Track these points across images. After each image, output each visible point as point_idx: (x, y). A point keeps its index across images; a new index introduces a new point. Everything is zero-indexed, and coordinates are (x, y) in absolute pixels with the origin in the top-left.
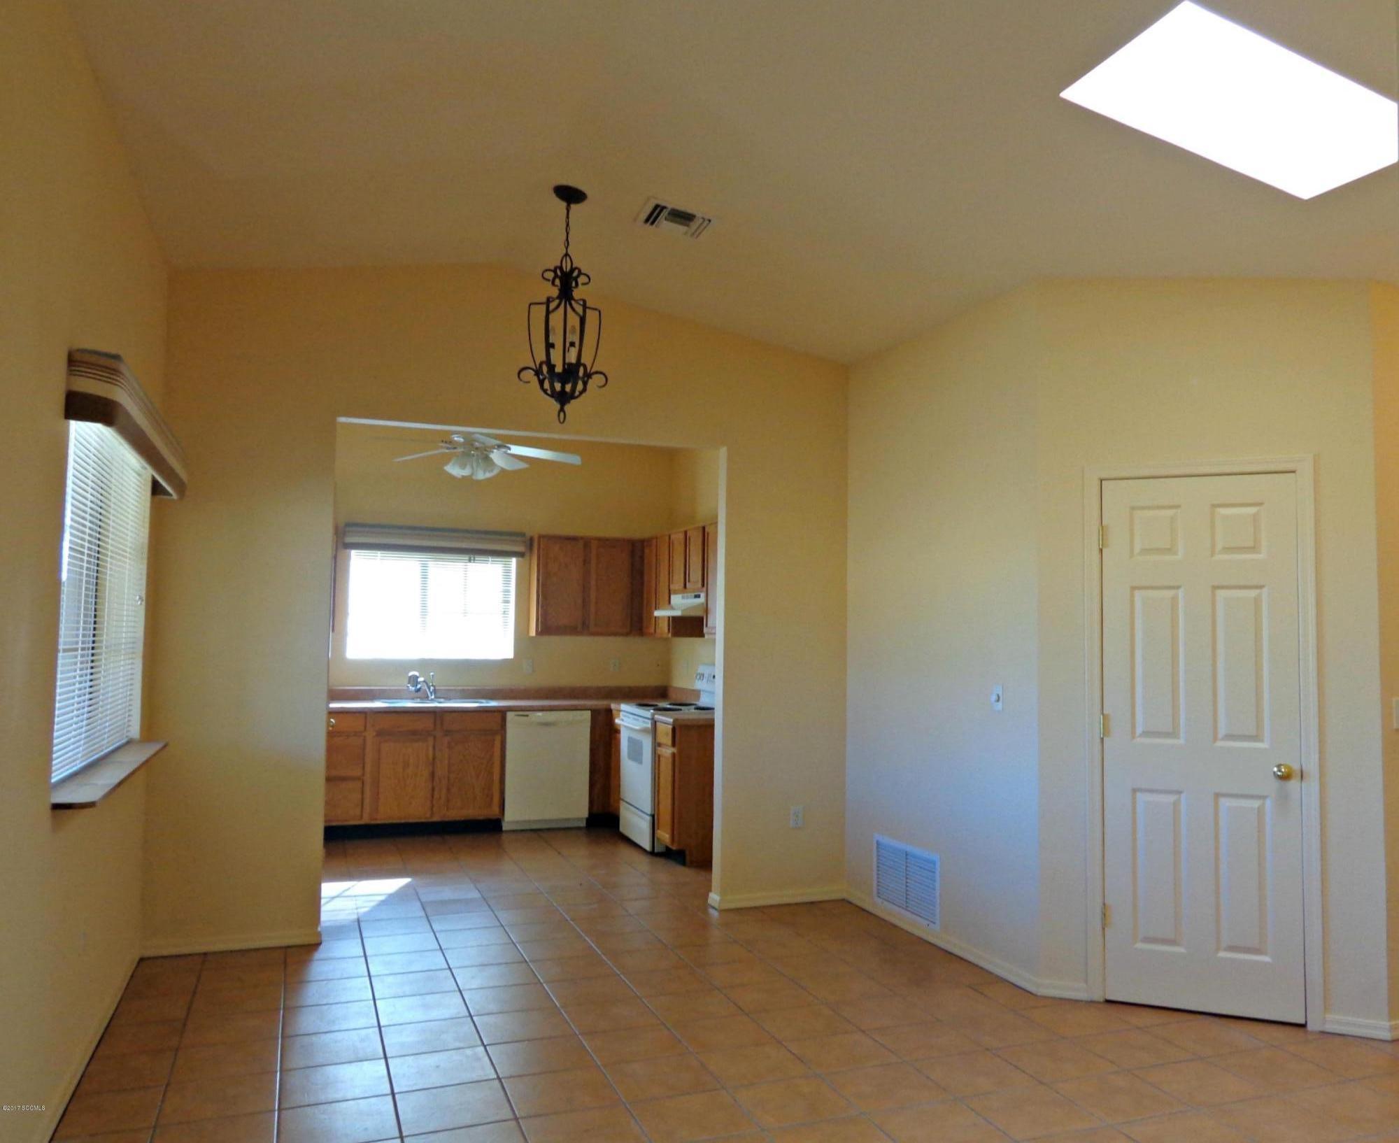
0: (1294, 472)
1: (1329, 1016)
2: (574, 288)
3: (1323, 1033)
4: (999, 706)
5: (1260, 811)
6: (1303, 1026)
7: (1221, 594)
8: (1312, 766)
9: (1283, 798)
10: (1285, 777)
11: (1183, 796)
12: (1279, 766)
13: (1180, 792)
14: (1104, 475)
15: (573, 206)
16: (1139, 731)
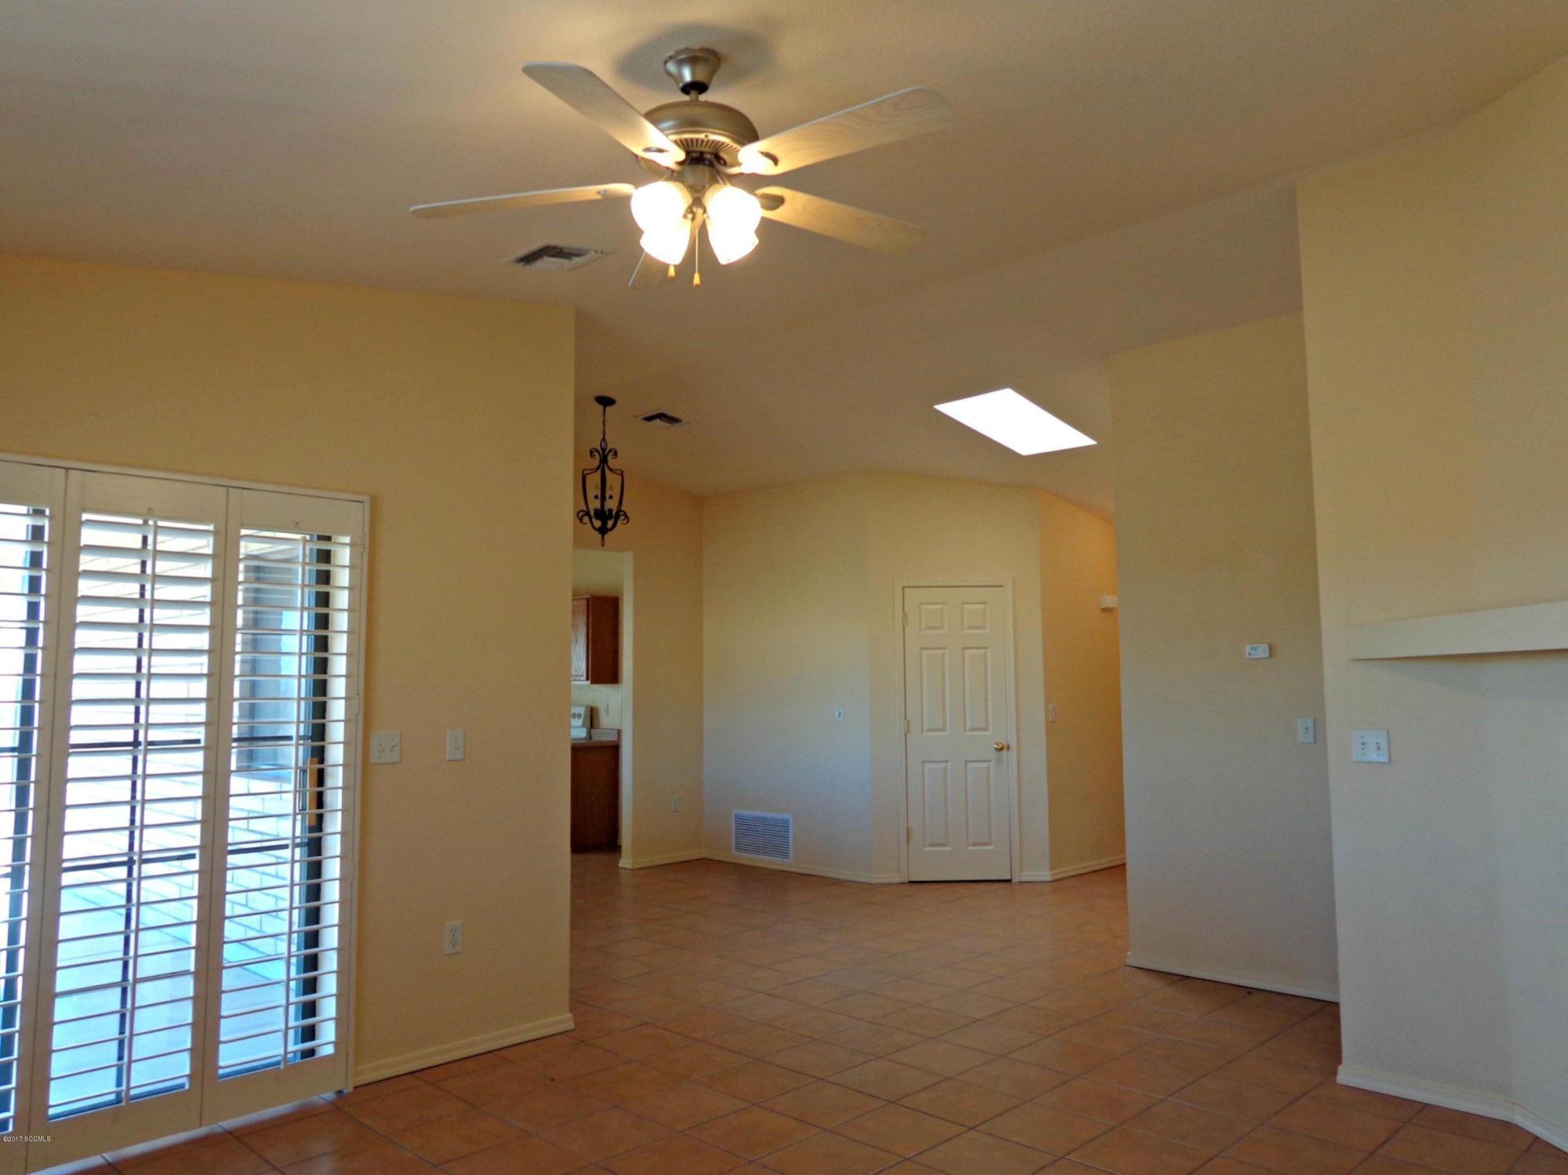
0: (1001, 586)
1: (1023, 874)
3: (1020, 882)
4: (841, 718)
5: (988, 768)
6: (1009, 881)
7: (967, 652)
8: (1013, 743)
9: (999, 761)
10: (1001, 749)
11: (949, 764)
12: (997, 744)
13: (947, 762)
14: (906, 584)
15: (607, 408)
16: (925, 728)
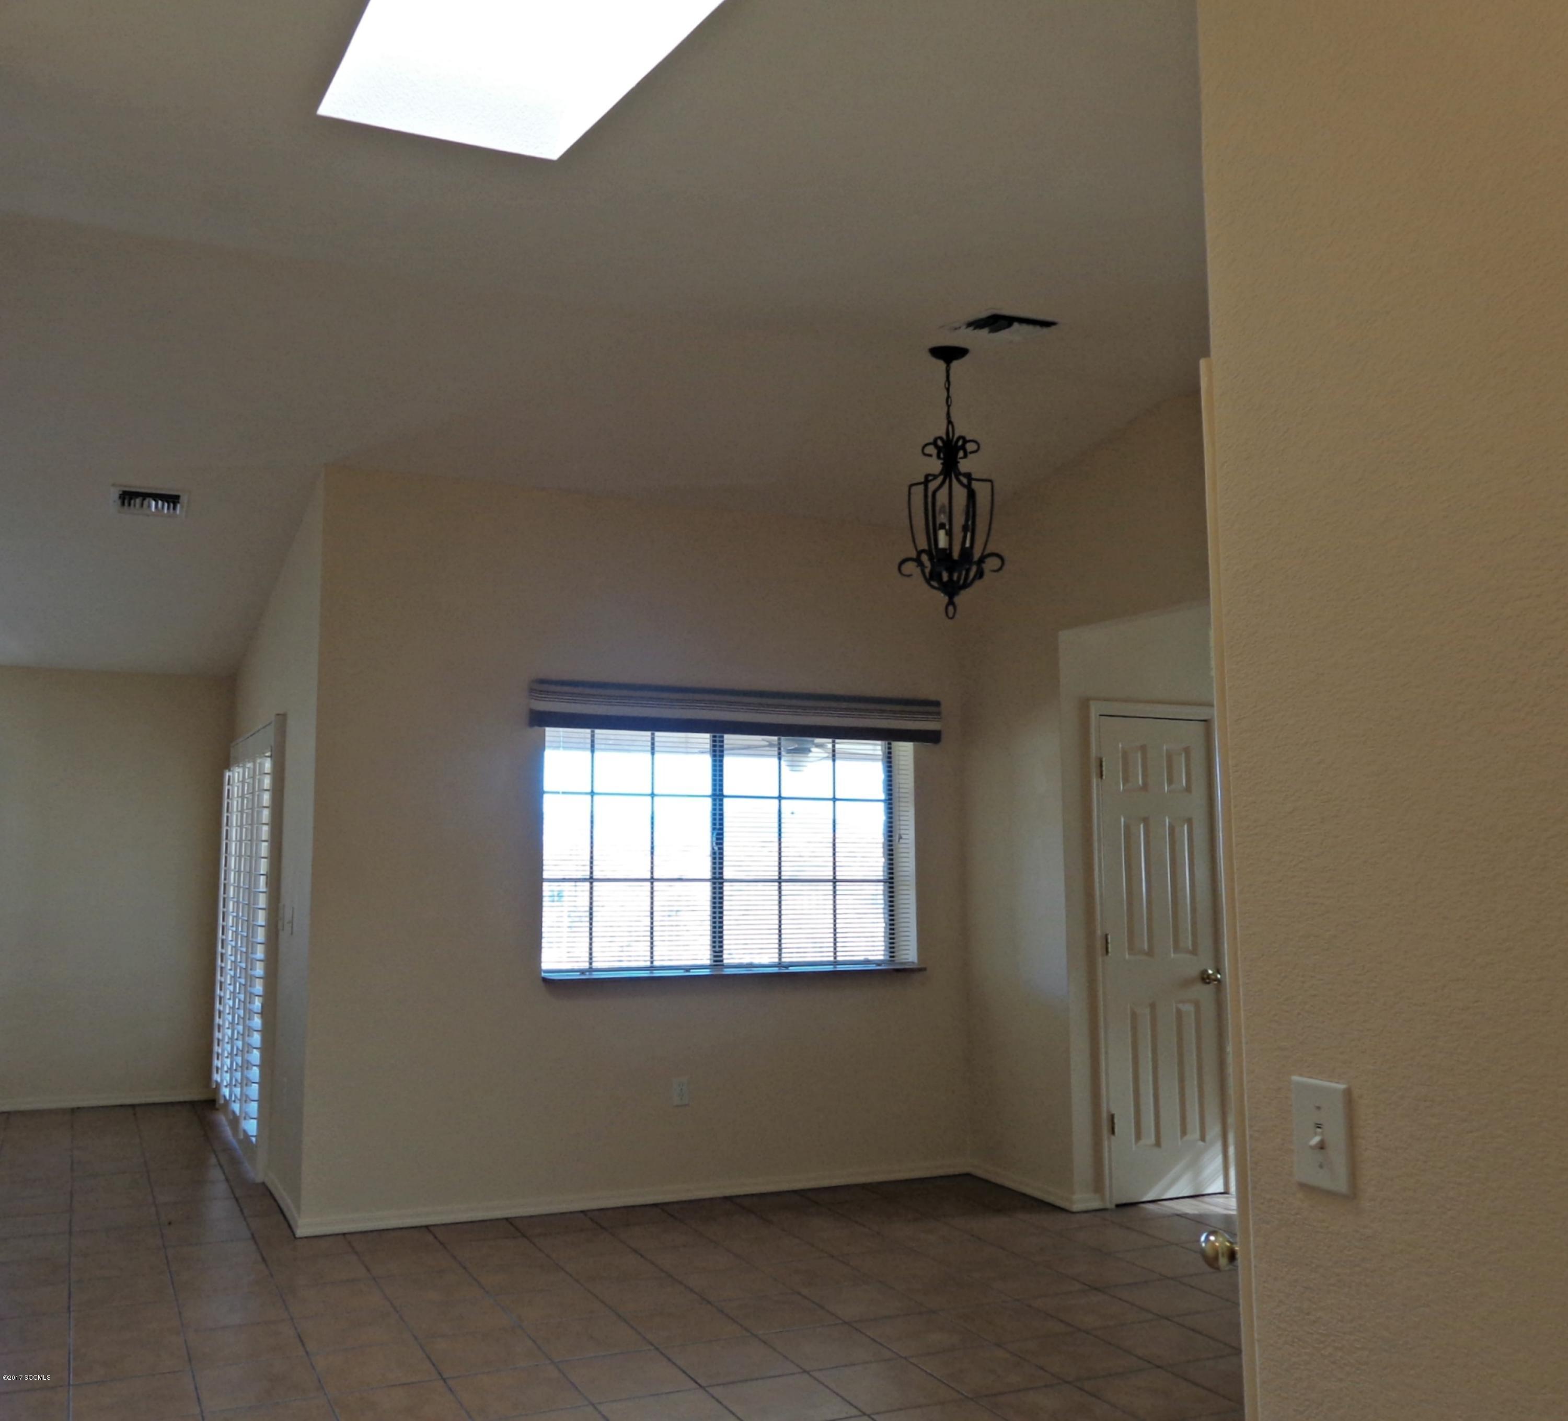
2: (961, 458)
15: (953, 364)
